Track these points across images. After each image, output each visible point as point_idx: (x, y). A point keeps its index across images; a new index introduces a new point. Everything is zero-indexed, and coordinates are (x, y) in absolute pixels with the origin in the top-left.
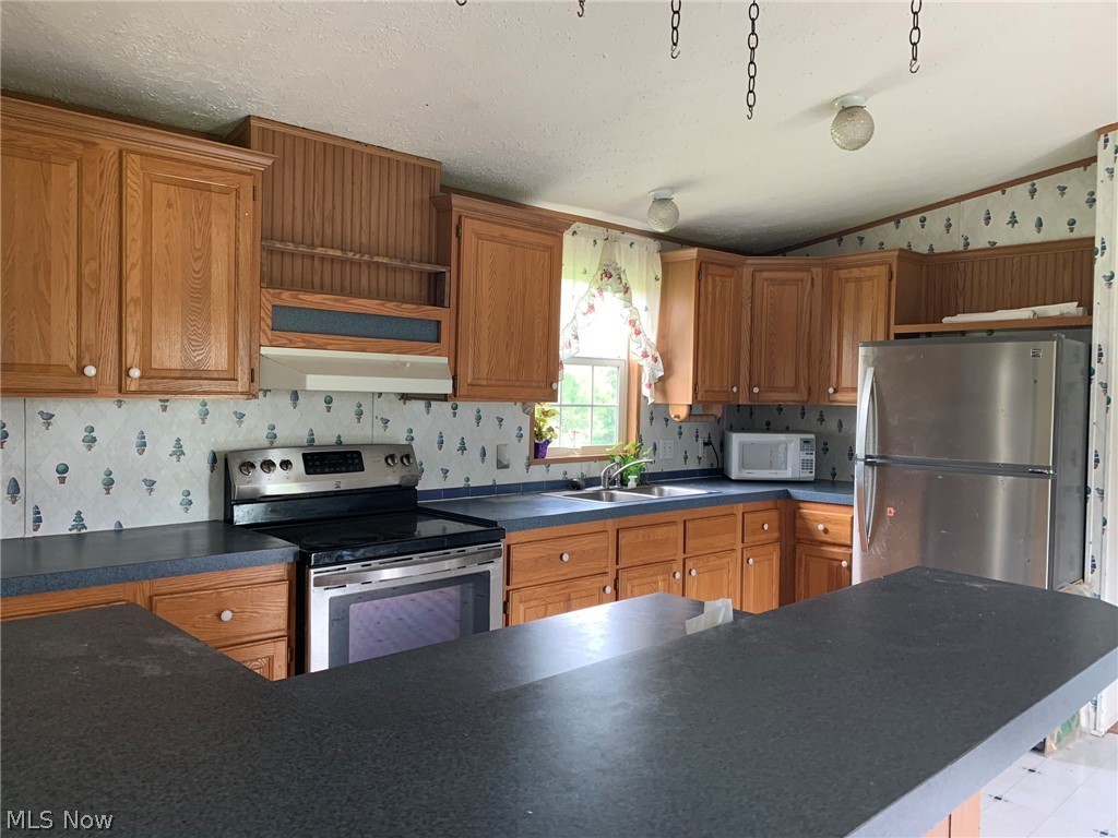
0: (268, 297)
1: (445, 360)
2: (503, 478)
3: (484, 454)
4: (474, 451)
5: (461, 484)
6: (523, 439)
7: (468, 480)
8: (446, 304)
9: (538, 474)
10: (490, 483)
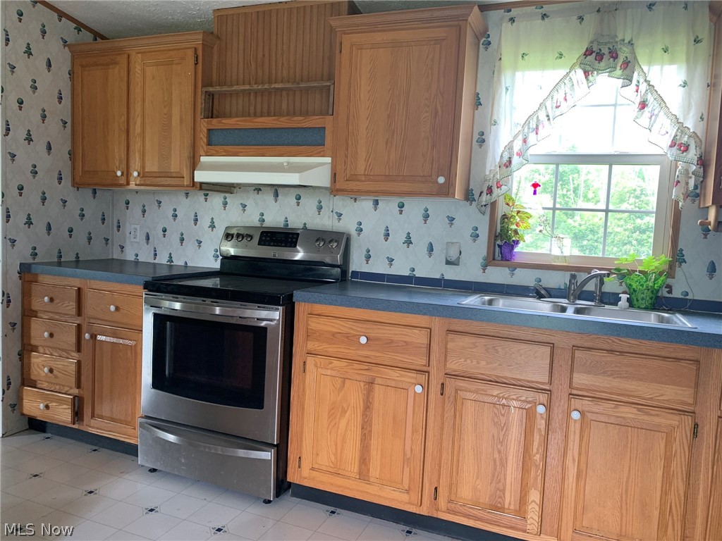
0: (205, 124)
1: (329, 160)
2: (452, 274)
3: (431, 248)
4: (420, 247)
5: (406, 273)
6: (478, 240)
7: (413, 270)
8: (330, 112)
9: (498, 275)
10: (438, 276)
